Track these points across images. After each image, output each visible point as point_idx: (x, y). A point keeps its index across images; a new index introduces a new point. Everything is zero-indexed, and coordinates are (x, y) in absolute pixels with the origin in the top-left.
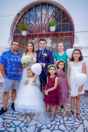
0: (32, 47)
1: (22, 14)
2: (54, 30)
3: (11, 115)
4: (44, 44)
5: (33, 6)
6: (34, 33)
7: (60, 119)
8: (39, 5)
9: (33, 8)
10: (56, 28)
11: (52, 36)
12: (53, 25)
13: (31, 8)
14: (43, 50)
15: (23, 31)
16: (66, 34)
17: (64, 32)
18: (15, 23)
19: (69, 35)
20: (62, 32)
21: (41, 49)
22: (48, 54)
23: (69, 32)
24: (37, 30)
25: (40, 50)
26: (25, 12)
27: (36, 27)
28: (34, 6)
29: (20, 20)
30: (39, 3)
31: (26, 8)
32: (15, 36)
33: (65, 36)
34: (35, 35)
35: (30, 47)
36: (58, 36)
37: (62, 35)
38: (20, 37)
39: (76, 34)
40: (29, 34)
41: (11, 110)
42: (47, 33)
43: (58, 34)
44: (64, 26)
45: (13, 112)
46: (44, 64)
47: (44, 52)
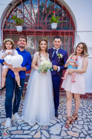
0: (45, 46)
1: (15, 4)
2: (56, 28)
3: (21, 132)
4: (59, 42)
6: (30, 30)
7: (81, 129)
10: (57, 25)
11: (51, 34)
12: (55, 22)
14: (58, 50)
15: (17, 25)
16: (67, 34)
17: (65, 31)
18: (6, 15)
19: (70, 35)
20: (62, 30)
21: (56, 48)
22: (64, 55)
23: (70, 31)
24: (32, 25)
25: (54, 50)
26: (19, 2)
27: (31, 22)
29: (11, 12)
32: (5, 31)
33: (66, 35)
34: (30, 32)
35: (43, 45)
36: (58, 35)
37: (63, 33)
38: (12, 33)
39: (78, 33)
40: (24, 30)
41: (18, 125)
42: (46, 30)
43: (58, 33)
44: (64, 24)
45: (22, 127)
46: (59, 67)
47: (59, 52)
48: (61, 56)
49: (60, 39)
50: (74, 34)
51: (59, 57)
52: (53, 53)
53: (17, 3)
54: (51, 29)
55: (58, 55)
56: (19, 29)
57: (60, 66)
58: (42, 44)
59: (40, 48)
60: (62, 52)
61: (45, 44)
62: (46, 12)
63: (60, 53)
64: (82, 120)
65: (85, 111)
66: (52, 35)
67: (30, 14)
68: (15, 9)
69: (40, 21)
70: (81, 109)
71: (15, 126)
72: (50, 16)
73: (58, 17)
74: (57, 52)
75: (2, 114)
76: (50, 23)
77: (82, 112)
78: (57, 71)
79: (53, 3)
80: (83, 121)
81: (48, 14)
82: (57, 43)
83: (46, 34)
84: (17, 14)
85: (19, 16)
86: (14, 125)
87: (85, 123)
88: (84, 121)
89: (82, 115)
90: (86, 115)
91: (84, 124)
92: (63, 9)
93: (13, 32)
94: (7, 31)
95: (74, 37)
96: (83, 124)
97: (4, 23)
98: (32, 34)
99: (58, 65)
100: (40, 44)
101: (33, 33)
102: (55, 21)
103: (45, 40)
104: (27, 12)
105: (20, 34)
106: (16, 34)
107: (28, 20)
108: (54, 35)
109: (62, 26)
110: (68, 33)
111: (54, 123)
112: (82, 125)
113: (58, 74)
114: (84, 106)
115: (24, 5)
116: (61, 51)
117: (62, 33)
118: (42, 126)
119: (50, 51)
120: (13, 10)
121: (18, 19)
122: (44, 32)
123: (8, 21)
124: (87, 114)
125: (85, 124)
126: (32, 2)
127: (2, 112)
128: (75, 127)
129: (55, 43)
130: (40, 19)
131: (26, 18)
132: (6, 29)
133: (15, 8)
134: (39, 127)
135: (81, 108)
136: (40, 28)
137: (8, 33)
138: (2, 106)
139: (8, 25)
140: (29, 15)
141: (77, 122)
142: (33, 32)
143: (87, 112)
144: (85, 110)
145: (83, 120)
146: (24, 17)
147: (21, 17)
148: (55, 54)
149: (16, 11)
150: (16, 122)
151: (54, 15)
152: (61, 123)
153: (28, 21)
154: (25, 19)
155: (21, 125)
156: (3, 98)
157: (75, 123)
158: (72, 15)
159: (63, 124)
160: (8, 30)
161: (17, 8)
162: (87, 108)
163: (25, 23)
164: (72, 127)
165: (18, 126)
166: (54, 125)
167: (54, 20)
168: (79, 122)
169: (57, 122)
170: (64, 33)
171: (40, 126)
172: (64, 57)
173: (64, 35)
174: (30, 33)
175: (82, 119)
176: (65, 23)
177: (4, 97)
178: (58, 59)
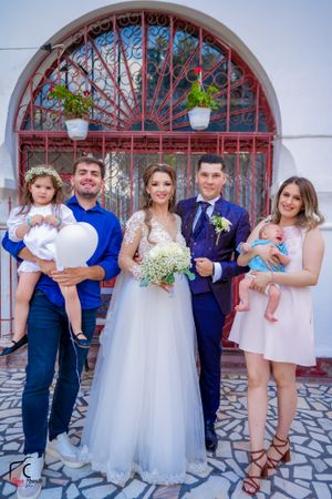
0: (168, 188)
1: (64, 46)
5: (114, 19)
6: (113, 132)
8: (139, 23)
9: (111, 29)
10: (211, 114)
11: (189, 146)
13: (104, 26)
15: (71, 118)
16: (246, 144)
17: (239, 135)
18: (30, 82)
19: (257, 148)
20: (229, 134)
22: (236, 221)
23: (256, 134)
24: (122, 117)
25: (200, 202)
26: (75, 39)
27: (118, 107)
28: (117, 21)
29: (49, 73)
30: (139, 11)
31: (82, 28)
32: (27, 139)
33: (242, 148)
34: (115, 140)
35: (162, 188)
36: (215, 149)
37: (230, 144)
38: (50, 146)
39: (285, 143)
40: (95, 133)
41: (67, 482)
42: (171, 134)
43: (215, 141)
44: (236, 112)
45: (80, 490)
46: (218, 266)
47: (219, 211)
48: (226, 223)
49: (220, 166)
50: (272, 147)
51: (218, 230)
52: (194, 216)
53: (70, 42)
54: (189, 128)
55: (214, 221)
56: (77, 129)
57: (220, 261)
58: (155, 185)
59: (150, 196)
60: (229, 209)
61: (168, 184)
62: (171, 71)
63: (221, 216)
64: (305, 461)
65: (319, 426)
66: (193, 148)
67: (113, 79)
68: (63, 64)
69: (152, 101)
70: (303, 418)
71: (58, 486)
72: (185, 85)
73: (211, 88)
74: (210, 212)
75: (8, 438)
76: (184, 107)
77: (308, 431)
78: (210, 278)
79: (195, 39)
80: (309, 468)
81: (179, 79)
82: (210, 180)
83: (170, 145)
84: (70, 78)
85: (78, 85)
86: (52, 480)
87: (318, 473)
88: (313, 466)
89: (305, 444)
90: (323, 444)
91: (315, 479)
92: (232, 61)
93: (55, 140)
94: (34, 138)
95: (272, 158)
96: (310, 478)
97: (24, 109)
98: (120, 147)
99: (213, 259)
100: (150, 185)
101: (125, 145)
102: (204, 101)
103: (165, 170)
104: (104, 71)
105: (78, 147)
106: (65, 146)
107: (108, 99)
108: (201, 149)
109: (228, 118)
110: (251, 141)
111: (203, 476)
112: (307, 484)
113: (215, 289)
114: (313, 409)
115: (94, 48)
116: (223, 208)
117: (227, 141)
118: (158, 486)
119: (184, 209)
120: (55, 65)
121: (75, 97)
122: (166, 141)
123: (37, 102)
124: (325, 439)
125: (318, 477)
126: (123, 38)
127: (9, 431)
128: (283, 492)
129: (203, 180)
130: (151, 96)
131: (102, 92)
132: (29, 132)
133: (62, 60)
134: (147, 489)
135: (301, 417)
136: (150, 125)
137: (36, 145)
138: (10, 408)
139: (38, 116)
140: (109, 81)
141: (287, 470)
142: (124, 140)
143: (326, 433)
144: (316, 422)
145: (309, 463)
146: (94, 88)
147: (83, 88)
148: (204, 217)
149: (65, 69)
150: (60, 470)
151: (200, 80)
152: (229, 475)
153: (108, 103)
154: (98, 95)
155: (77, 483)
156: (15, 376)
157: (280, 475)
158: (261, 80)
159: (235, 479)
160: (37, 132)
161: (71, 57)
162: (325, 417)
163: (97, 108)
164: (268, 492)
165: (68, 485)
166: (202, 481)
167: (201, 98)
168: (298, 472)
169: (211, 469)
170: (235, 141)
171: (150, 485)
172: (235, 229)
173: (235, 148)
174: (114, 144)
175: (308, 457)
176: (240, 106)
177: (19, 372)
178: (216, 236)
